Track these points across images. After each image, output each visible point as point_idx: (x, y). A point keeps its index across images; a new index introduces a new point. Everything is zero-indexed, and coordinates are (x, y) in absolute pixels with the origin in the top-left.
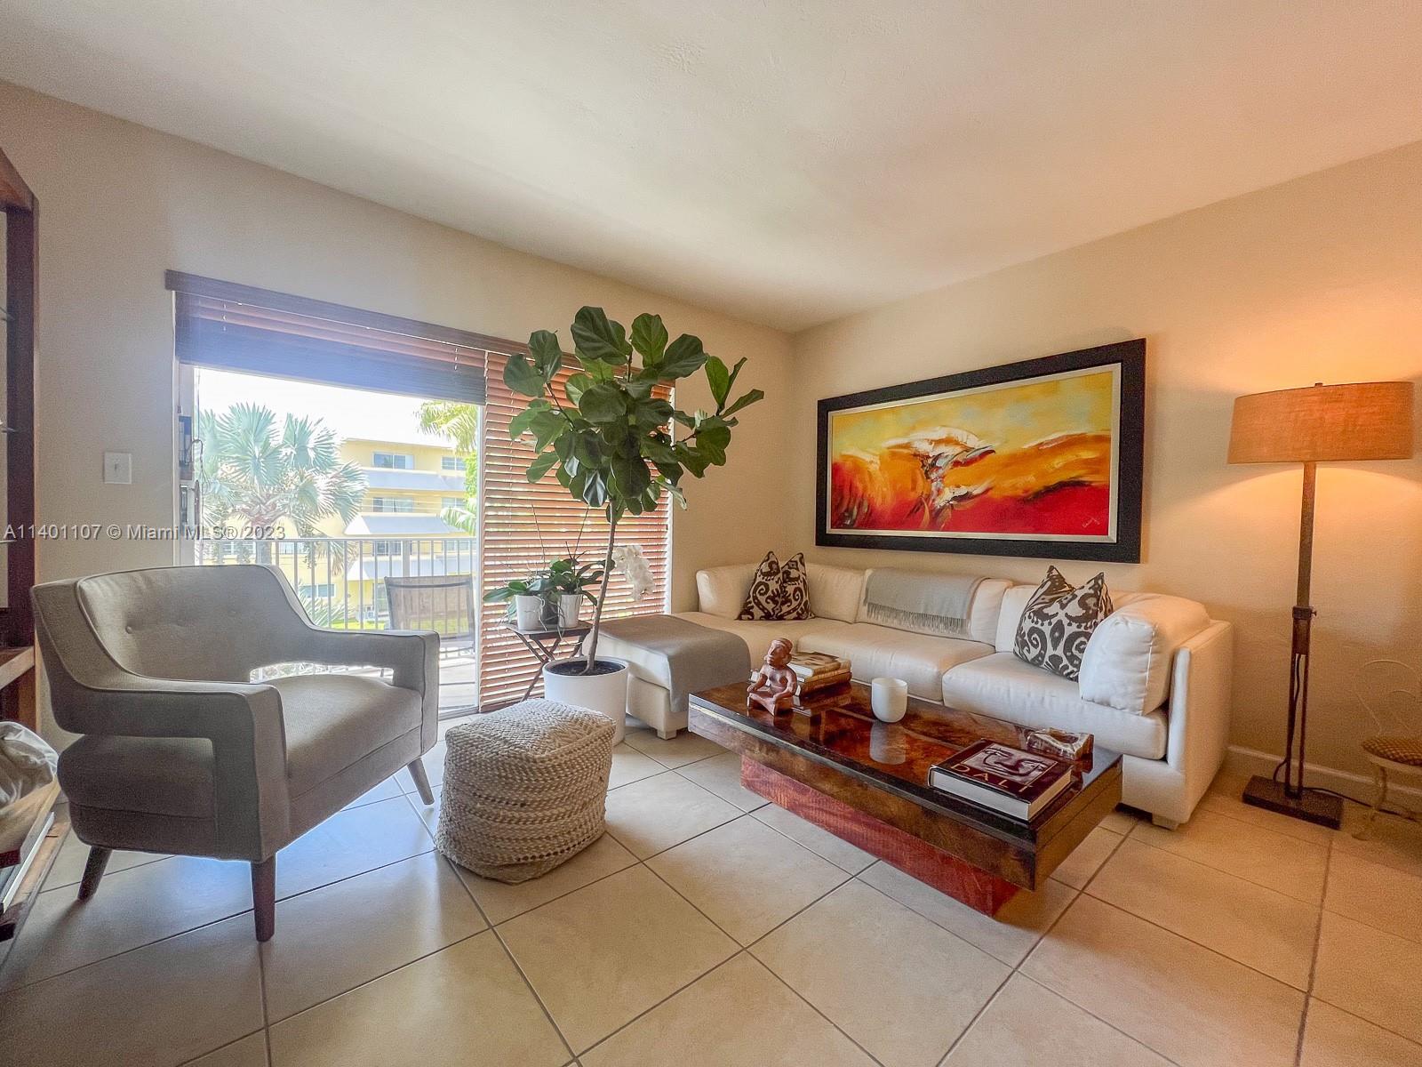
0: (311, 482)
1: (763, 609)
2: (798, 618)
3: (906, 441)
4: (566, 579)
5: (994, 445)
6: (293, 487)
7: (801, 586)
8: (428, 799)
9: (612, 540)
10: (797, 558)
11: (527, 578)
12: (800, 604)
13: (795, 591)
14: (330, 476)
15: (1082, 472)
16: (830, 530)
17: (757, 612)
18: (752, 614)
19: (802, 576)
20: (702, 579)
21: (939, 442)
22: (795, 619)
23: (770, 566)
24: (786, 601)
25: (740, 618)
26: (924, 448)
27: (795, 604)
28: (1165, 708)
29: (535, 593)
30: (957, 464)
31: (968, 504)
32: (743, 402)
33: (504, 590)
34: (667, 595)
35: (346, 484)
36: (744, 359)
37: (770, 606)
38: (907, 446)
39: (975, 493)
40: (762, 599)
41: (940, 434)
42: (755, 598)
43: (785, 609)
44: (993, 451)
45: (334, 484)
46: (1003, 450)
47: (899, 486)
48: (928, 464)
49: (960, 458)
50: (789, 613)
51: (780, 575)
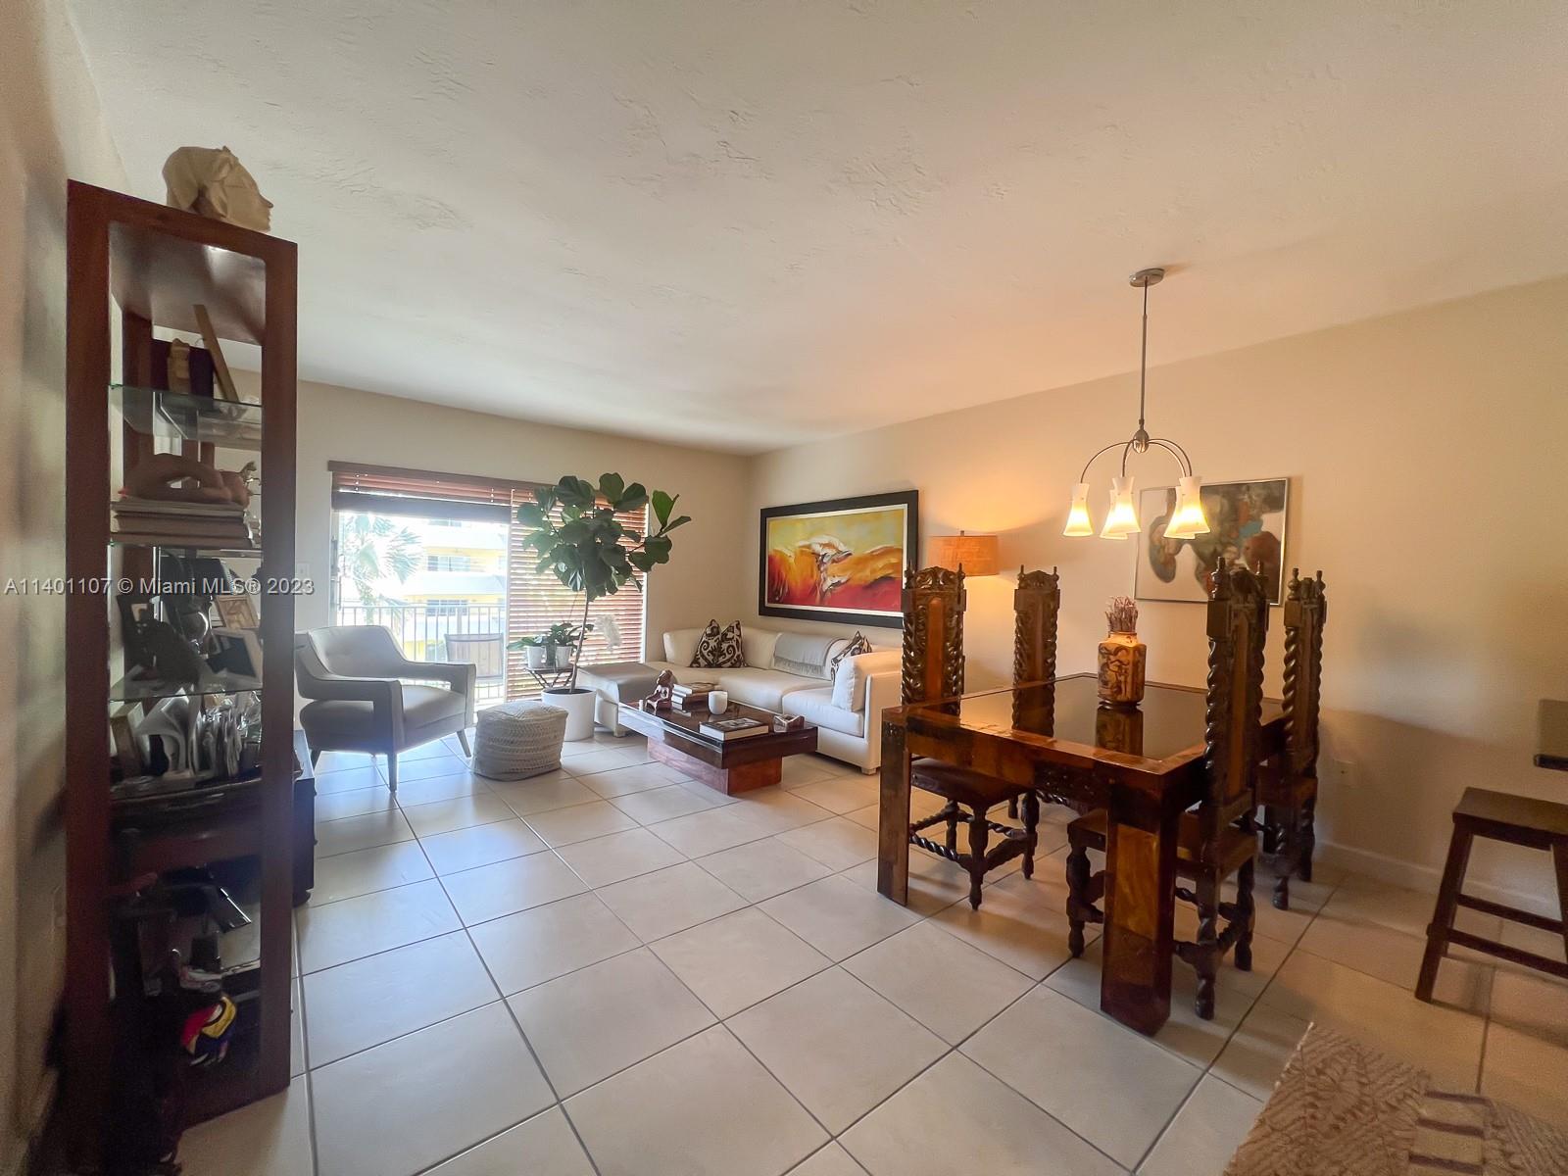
0: (371, 546)
1: (706, 659)
2: (733, 666)
3: (807, 543)
4: (561, 637)
5: (851, 550)
6: (354, 550)
7: (734, 644)
8: (468, 755)
9: (587, 610)
10: (734, 625)
11: (534, 636)
12: (733, 657)
13: (729, 647)
14: (390, 539)
15: (890, 571)
16: (767, 604)
17: (701, 660)
18: (699, 663)
19: (736, 637)
20: (667, 637)
21: (825, 545)
22: (730, 667)
23: (712, 629)
24: (722, 654)
25: (691, 666)
26: (818, 549)
27: (728, 656)
28: (863, 710)
29: (539, 645)
30: (834, 561)
31: (839, 589)
32: (675, 524)
33: (519, 643)
34: (642, 650)
35: (403, 547)
36: (678, 496)
37: (710, 658)
38: (809, 547)
39: (842, 581)
40: (705, 653)
41: (825, 540)
42: (701, 652)
43: (721, 660)
44: (850, 554)
45: (394, 548)
46: (856, 554)
47: (805, 573)
48: (818, 559)
49: (835, 558)
50: (724, 663)
51: (720, 636)
